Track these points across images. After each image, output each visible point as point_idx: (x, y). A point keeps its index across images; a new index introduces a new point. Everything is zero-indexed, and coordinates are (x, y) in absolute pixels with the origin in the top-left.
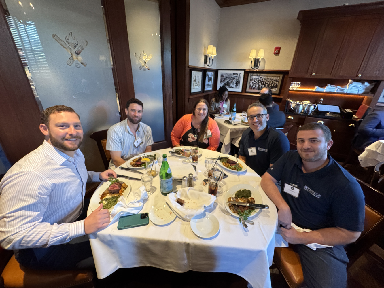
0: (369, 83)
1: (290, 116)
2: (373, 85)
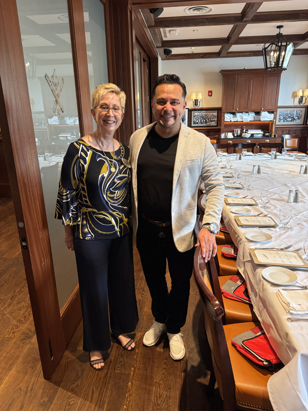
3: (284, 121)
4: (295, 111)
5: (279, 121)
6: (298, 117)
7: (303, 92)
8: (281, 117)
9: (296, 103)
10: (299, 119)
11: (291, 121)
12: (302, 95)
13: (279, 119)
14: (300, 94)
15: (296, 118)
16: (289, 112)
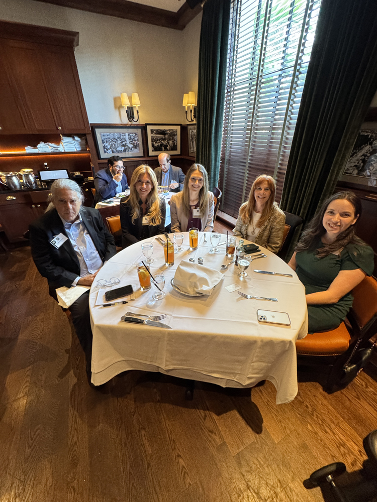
0: (79, 137)
1: (10, 196)
2: (83, 139)
3: (113, 152)
4: (127, 134)
5: (105, 152)
6: (133, 144)
7: (130, 98)
8: (106, 144)
9: (125, 121)
10: (135, 147)
11: (125, 151)
12: (129, 105)
13: (104, 147)
14: (126, 103)
15: (131, 146)
16: (116, 136)
